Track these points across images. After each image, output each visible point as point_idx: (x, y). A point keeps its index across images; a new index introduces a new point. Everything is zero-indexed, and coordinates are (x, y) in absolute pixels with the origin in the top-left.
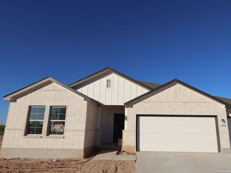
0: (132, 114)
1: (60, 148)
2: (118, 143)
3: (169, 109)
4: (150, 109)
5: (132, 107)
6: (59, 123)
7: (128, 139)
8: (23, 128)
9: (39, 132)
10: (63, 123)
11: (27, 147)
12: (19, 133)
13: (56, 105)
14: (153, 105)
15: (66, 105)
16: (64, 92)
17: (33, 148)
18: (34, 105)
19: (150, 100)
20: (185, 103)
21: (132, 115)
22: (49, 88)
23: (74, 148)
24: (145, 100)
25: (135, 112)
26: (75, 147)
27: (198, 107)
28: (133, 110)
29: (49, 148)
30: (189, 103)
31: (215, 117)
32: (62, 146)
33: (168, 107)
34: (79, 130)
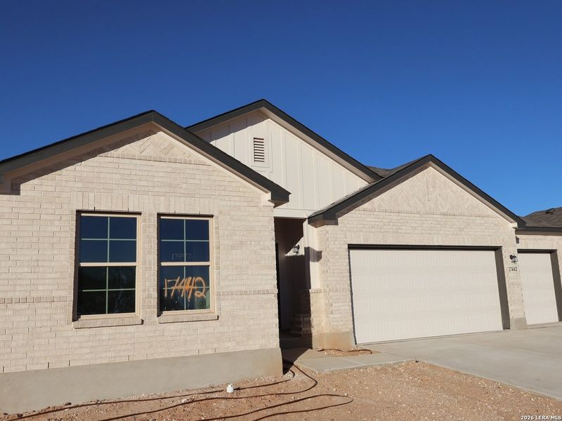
0: (337, 243)
1: (210, 352)
2: (302, 326)
3: (416, 231)
4: (378, 230)
5: (336, 224)
6: (191, 271)
7: (332, 313)
8: (63, 293)
9: (126, 303)
10: (204, 272)
11: (93, 362)
12: (49, 311)
13: (177, 212)
14: (384, 220)
15: (211, 214)
16: (201, 167)
17: (118, 360)
18: (97, 209)
19: (376, 206)
20: (446, 217)
21: (338, 246)
22: (147, 151)
23: (253, 348)
24: (366, 206)
25: (346, 237)
26: (254, 345)
27: (470, 227)
28: (338, 232)
29: (172, 355)
30: (453, 217)
31: (497, 249)
32: (215, 345)
33: (414, 225)
34: (259, 292)
